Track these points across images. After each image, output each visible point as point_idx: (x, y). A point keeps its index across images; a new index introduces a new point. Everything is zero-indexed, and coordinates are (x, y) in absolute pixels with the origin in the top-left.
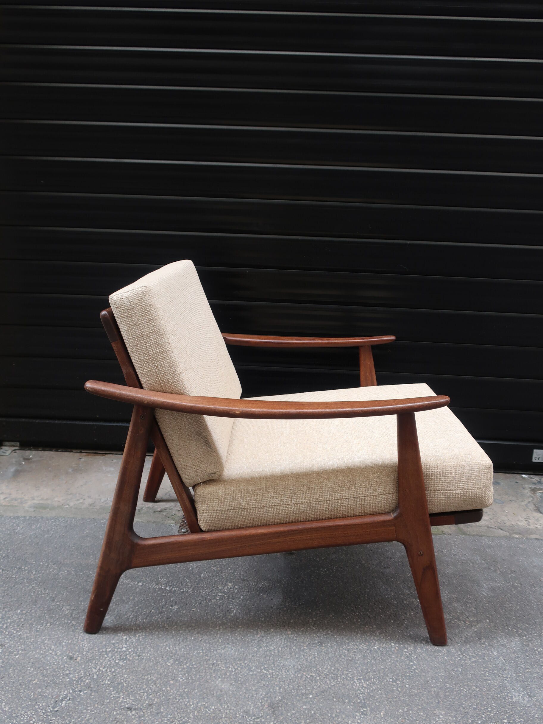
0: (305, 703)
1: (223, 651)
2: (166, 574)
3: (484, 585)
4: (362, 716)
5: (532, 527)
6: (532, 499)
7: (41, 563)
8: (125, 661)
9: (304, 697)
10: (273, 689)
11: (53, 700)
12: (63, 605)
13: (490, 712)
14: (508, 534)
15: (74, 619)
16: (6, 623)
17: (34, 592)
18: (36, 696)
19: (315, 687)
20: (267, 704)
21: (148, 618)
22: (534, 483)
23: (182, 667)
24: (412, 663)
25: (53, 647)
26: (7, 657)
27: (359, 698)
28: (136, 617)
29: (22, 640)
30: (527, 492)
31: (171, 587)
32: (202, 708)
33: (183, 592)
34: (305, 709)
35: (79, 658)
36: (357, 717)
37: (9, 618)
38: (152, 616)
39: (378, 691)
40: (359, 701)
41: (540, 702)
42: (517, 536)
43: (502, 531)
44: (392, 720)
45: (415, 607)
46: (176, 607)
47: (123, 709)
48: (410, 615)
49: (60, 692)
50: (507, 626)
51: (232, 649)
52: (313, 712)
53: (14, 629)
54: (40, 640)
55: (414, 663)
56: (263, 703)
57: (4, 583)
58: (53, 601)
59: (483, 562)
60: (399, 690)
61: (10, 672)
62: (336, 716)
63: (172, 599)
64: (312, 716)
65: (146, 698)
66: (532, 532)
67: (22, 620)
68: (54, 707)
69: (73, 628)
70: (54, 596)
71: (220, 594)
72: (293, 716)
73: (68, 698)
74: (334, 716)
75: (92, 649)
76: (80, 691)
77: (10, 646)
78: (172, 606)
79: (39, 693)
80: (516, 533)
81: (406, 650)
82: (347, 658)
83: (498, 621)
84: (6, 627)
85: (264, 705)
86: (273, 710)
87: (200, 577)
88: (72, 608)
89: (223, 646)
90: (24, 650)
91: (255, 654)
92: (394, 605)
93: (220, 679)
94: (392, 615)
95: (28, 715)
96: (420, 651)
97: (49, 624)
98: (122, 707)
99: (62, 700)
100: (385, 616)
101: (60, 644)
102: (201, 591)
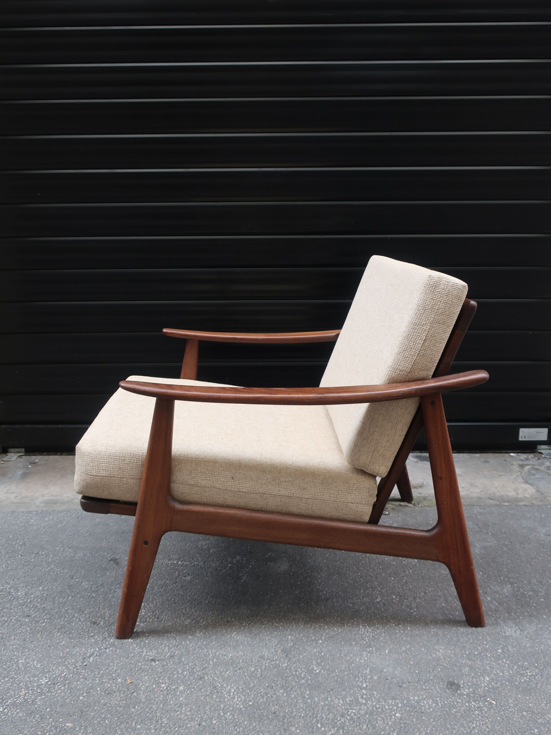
0: (315, 647)
1: (236, 611)
2: (177, 551)
3: (477, 545)
4: (369, 655)
5: (520, 496)
6: (520, 473)
7: (57, 548)
8: (145, 623)
9: (314, 643)
10: (285, 638)
11: (81, 657)
12: (82, 582)
13: (486, 644)
14: (498, 503)
15: (93, 592)
16: (30, 598)
17: (54, 572)
18: (65, 655)
19: (324, 634)
20: (280, 649)
21: (164, 587)
22: (522, 460)
23: (199, 625)
24: (412, 611)
25: (76, 615)
26: (34, 625)
27: (365, 641)
28: (152, 587)
29: (46, 611)
30: (516, 468)
31: (183, 562)
32: (220, 656)
33: (195, 565)
34: (316, 652)
35: (102, 623)
36: (364, 656)
37: (32, 594)
38: (167, 586)
39: (382, 634)
40: (365, 643)
41: (531, 635)
42: (507, 504)
43: (492, 501)
44: (396, 656)
45: (413, 566)
46: (189, 578)
47: (148, 660)
48: (409, 573)
49: (87, 651)
50: (499, 576)
51: (244, 609)
52: (323, 654)
53: (38, 603)
54: (63, 610)
55: (414, 610)
56: (276, 650)
57: (24, 566)
58: (72, 578)
59: (476, 526)
60: (402, 632)
61: (39, 637)
62: (344, 656)
63: (184, 572)
64: (323, 657)
65: (167, 651)
66: (521, 500)
67: (45, 595)
68: (82, 663)
69: (93, 599)
70: (72, 574)
71: (229, 565)
72: (305, 658)
73: (95, 655)
74: (342, 655)
75: (113, 615)
76: (106, 649)
77: (36, 616)
78: (185, 577)
79: (68, 652)
80: (505, 502)
81: (406, 601)
82: (352, 610)
83: (490, 573)
84: (30, 601)
85: (278, 651)
86: (286, 654)
87: (209, 552)
88: (91, 583)
89: (237, 606)
90: (50, 618)
91: (266, 611)
92: (393, 566)
93: (235, 633)
94: (392, 574)
95: (59, 669)
96: (419, 600)
97: (70, 597)
98: (146, 659)
99: (90, 657)
100: (385, 575)
101: (83, 612)
102: (212, 563)
